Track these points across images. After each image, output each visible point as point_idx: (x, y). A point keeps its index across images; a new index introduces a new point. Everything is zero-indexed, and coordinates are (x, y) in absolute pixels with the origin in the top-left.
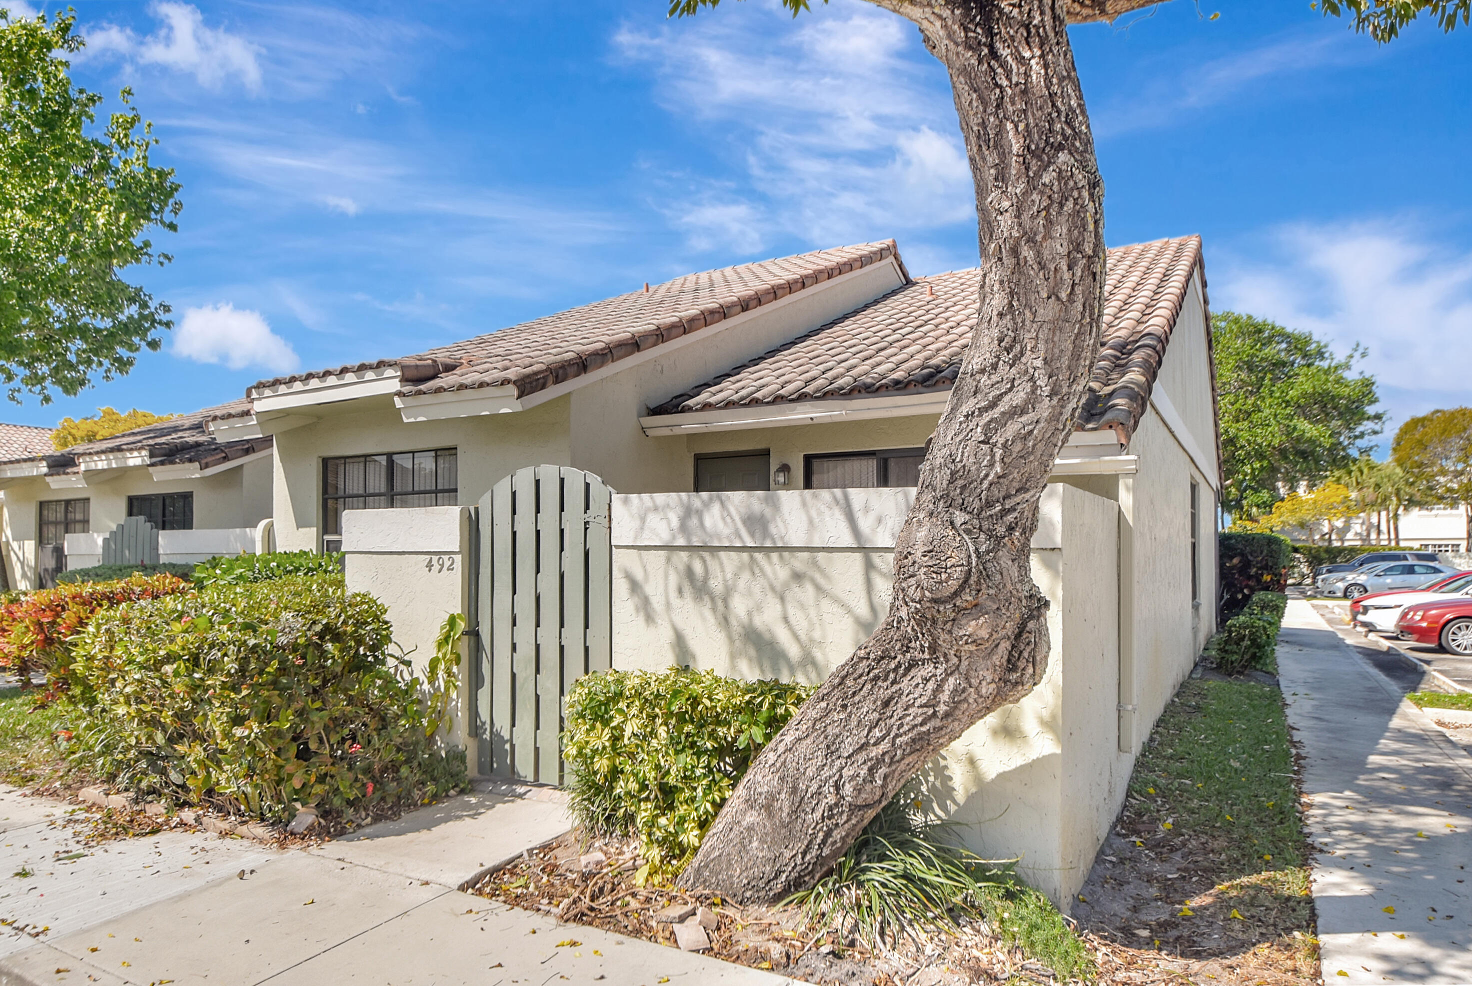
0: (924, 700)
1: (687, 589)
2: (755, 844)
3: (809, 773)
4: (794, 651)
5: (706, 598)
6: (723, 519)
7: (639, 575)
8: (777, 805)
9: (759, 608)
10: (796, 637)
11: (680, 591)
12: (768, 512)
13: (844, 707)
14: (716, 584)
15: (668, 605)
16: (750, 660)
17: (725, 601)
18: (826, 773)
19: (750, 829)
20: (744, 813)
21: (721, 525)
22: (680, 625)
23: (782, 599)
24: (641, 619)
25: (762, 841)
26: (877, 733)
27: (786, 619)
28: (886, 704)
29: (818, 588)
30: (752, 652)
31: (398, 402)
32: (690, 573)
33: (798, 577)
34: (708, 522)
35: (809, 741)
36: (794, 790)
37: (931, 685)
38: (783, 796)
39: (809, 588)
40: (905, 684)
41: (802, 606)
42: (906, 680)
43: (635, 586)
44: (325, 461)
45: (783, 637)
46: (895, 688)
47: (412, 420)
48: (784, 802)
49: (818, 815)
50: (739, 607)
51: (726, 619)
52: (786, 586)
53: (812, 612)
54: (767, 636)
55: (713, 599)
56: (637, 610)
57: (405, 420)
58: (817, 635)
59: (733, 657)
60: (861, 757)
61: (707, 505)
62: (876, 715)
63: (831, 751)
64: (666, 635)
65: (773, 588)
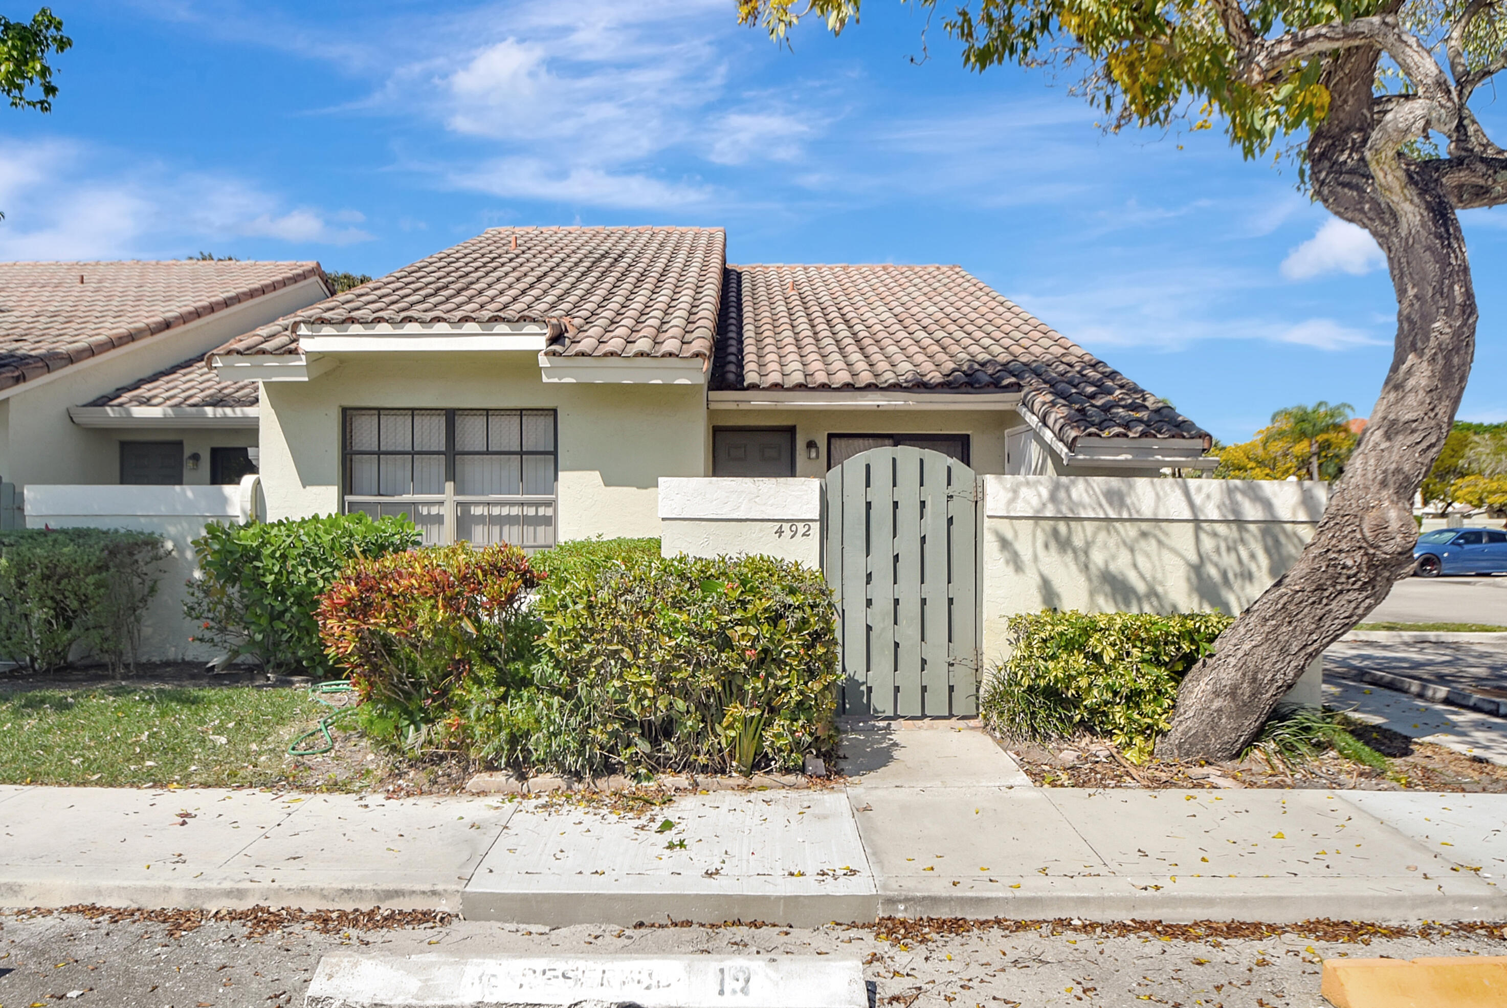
0: (1347, 614)
1: (1053, 545)
2: (1224, 721)
3: (1266, 667)
4: (1141, 587)
5: (1070, 552)
6: (1087, 491)
7: (1009, 536)
8: (1239, 692)
9: (1114, 557)
10: (1142, 577)
11: (1046, 546)
12: (1124, 488)
13: (1290, 622)
14: (1078, 541)
15: (1036, 558)
16: (1106, 595)
17: (1086, 553)
18: (1279, 665)
19: (1219, 710)
20: (1212, 701)
21: (1085, 496)
22: (1046, 572)
23: (1132, 550)
24: (1010, 570)
25: (1229, 718)
26: (1315, 637)
27: (1135, 566)
28: (1320, 619)
29: (1160, 542)
30: (1107, 588)
31: (543, 361)
32: (1055, 533)
33: (1144, 535)
34: (1075, 494)
35: (1264, 647)
36: (1254, 680)
37: (1353, 605)
38: (1245, 685)
39: (1153, 542)
40: (1334, 605)
41: (1148, 556)
42: (1334, 603)
43: (1005, 544)
44: (345, 411)
45: (1133, 578)
46: (1327, 608)
47: (556, 380)
48: (1246, 687)
49: (1269, 694)
50: (1098, 558)
51: (1087, 567)
52: (1136, 540)
53: (1155, 558)
54: (1120, 577)
55: (1075, 551)
56: (1007, 562)
57: (545, 379)
58: (1159, 576)
59: (1092, 594)
60: (1302, 654)
61: (1073, 482)
62: (1314, 626)
63: (1284, 651)
64: (1031, 580)
65: (1125, 543)
